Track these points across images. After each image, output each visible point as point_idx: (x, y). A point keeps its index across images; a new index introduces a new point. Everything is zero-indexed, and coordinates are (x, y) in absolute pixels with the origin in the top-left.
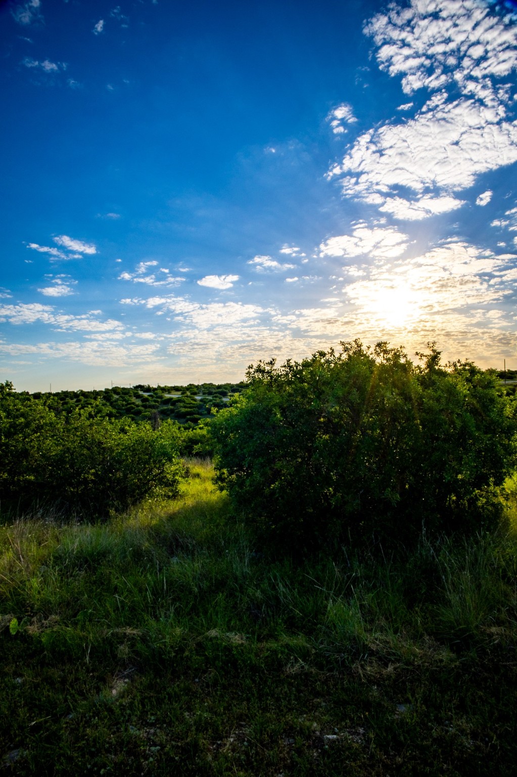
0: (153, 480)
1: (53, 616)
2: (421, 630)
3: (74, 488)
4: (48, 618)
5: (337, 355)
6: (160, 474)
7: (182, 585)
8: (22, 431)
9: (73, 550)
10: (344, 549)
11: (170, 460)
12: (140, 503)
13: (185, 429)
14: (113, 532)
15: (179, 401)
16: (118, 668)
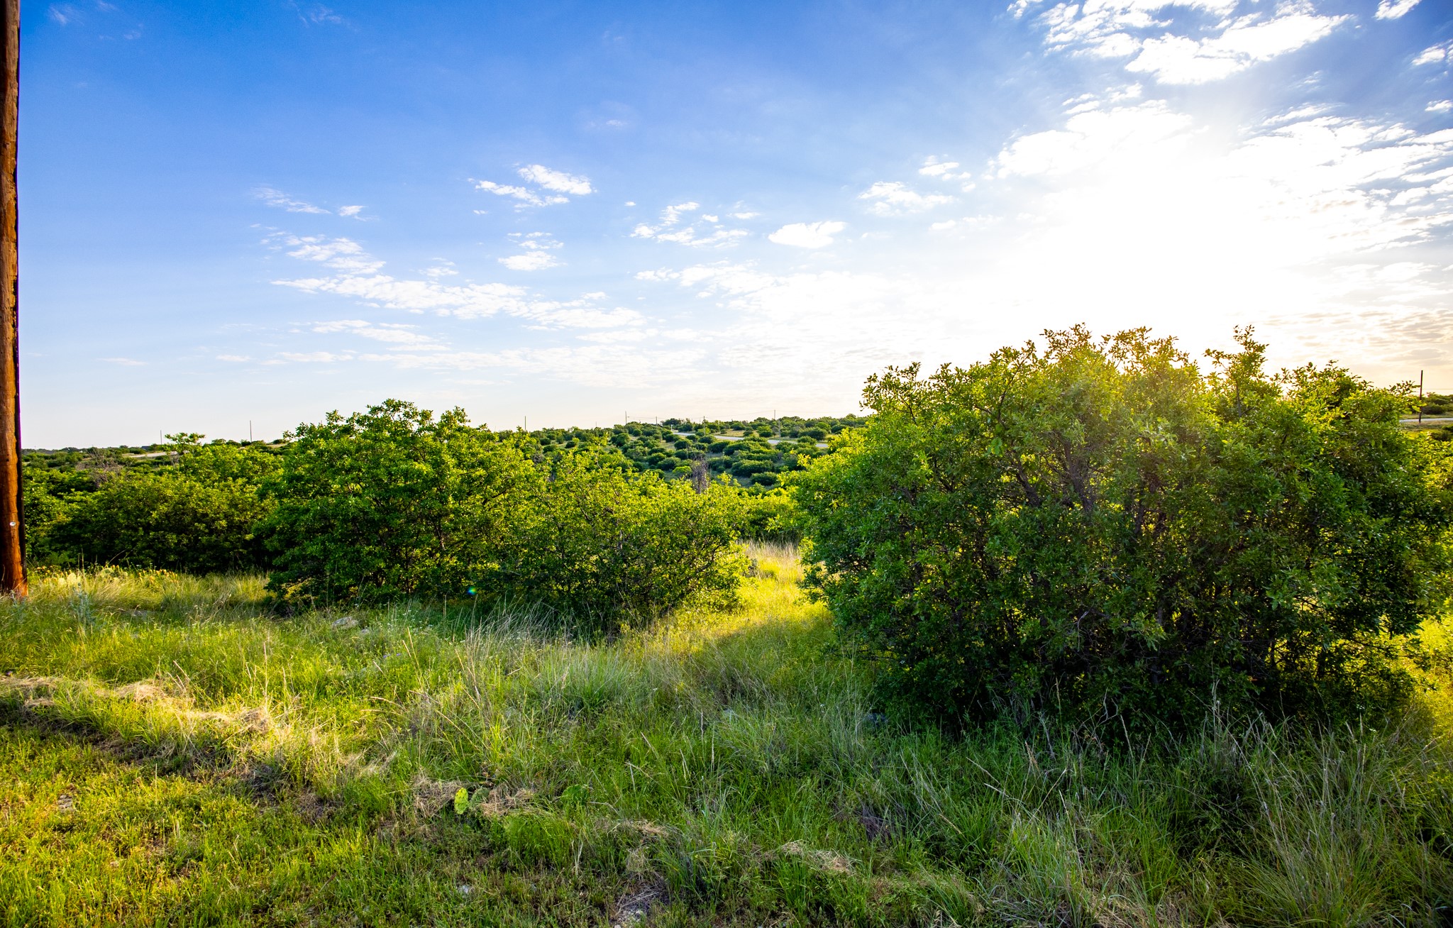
0: (695, 576)
1: (524, 790)
2: (1211, 907)
3: (563, 585)
4: (516, 792)
5: (1040, 355)
6: (706, 567)
7: (740, 758)
8: (480, 489)
9: (560, 685)
10: (1043, 722)
11: (725, 542)
12: (672, 615)
13: (751, 494)
14: (625, 660)
15: (739, 447)
16: (627, 889)
